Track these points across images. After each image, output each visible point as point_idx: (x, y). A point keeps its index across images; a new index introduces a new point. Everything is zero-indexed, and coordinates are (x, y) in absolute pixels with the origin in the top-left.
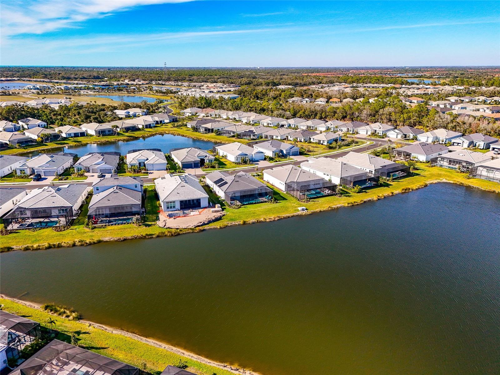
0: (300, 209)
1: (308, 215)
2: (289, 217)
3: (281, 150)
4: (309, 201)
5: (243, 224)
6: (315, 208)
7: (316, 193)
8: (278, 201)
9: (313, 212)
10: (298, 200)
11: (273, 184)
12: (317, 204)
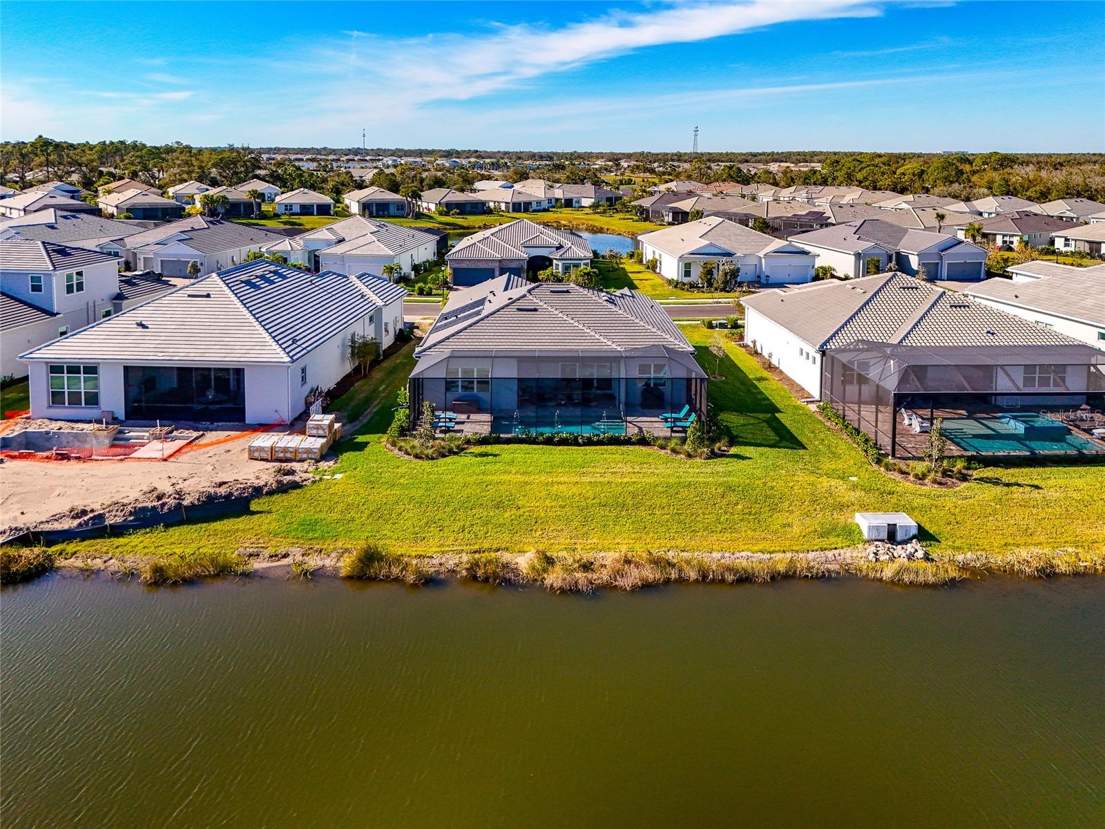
0: (865, 522)
1: (926, 585)
2: (745, 579)
3: (898, 254)
4: (964, 478)
5: (349, 578)
6: (999, 541)
7: (1034, 433)
8: (733, 450)
9: (974, 571)
10: (879, 462)
11: (774, 362)
12: (1024, 505)
